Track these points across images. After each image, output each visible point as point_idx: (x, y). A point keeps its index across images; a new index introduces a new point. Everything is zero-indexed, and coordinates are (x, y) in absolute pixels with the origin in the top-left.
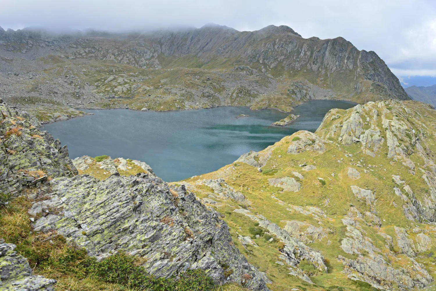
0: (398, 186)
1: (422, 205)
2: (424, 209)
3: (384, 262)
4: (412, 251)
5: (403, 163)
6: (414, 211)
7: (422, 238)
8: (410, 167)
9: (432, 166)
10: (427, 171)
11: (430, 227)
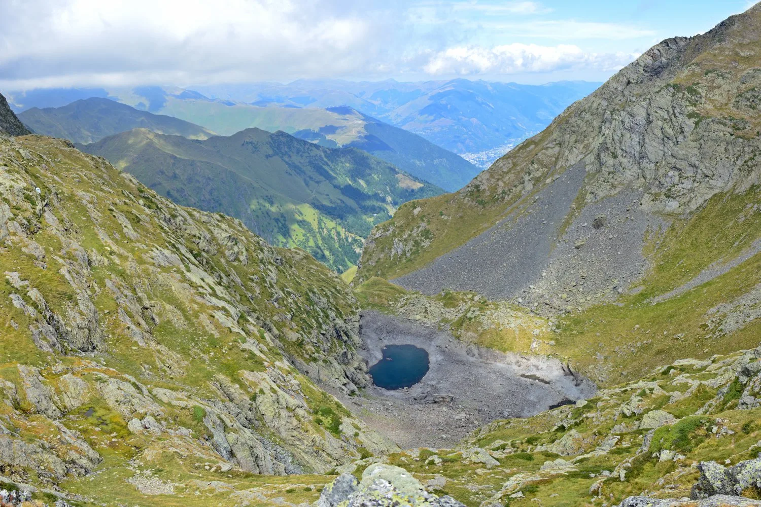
0: (17, 291)
1: (63, 323)
2: (69, 329)
3: (7, 431)
4: (54, 407)
5: (24, 249)
6: (50, 335)
7: (71, 384)
8: (36, 255)
9: (77, 250)
10: (68, 261)
11: (83, 362)
